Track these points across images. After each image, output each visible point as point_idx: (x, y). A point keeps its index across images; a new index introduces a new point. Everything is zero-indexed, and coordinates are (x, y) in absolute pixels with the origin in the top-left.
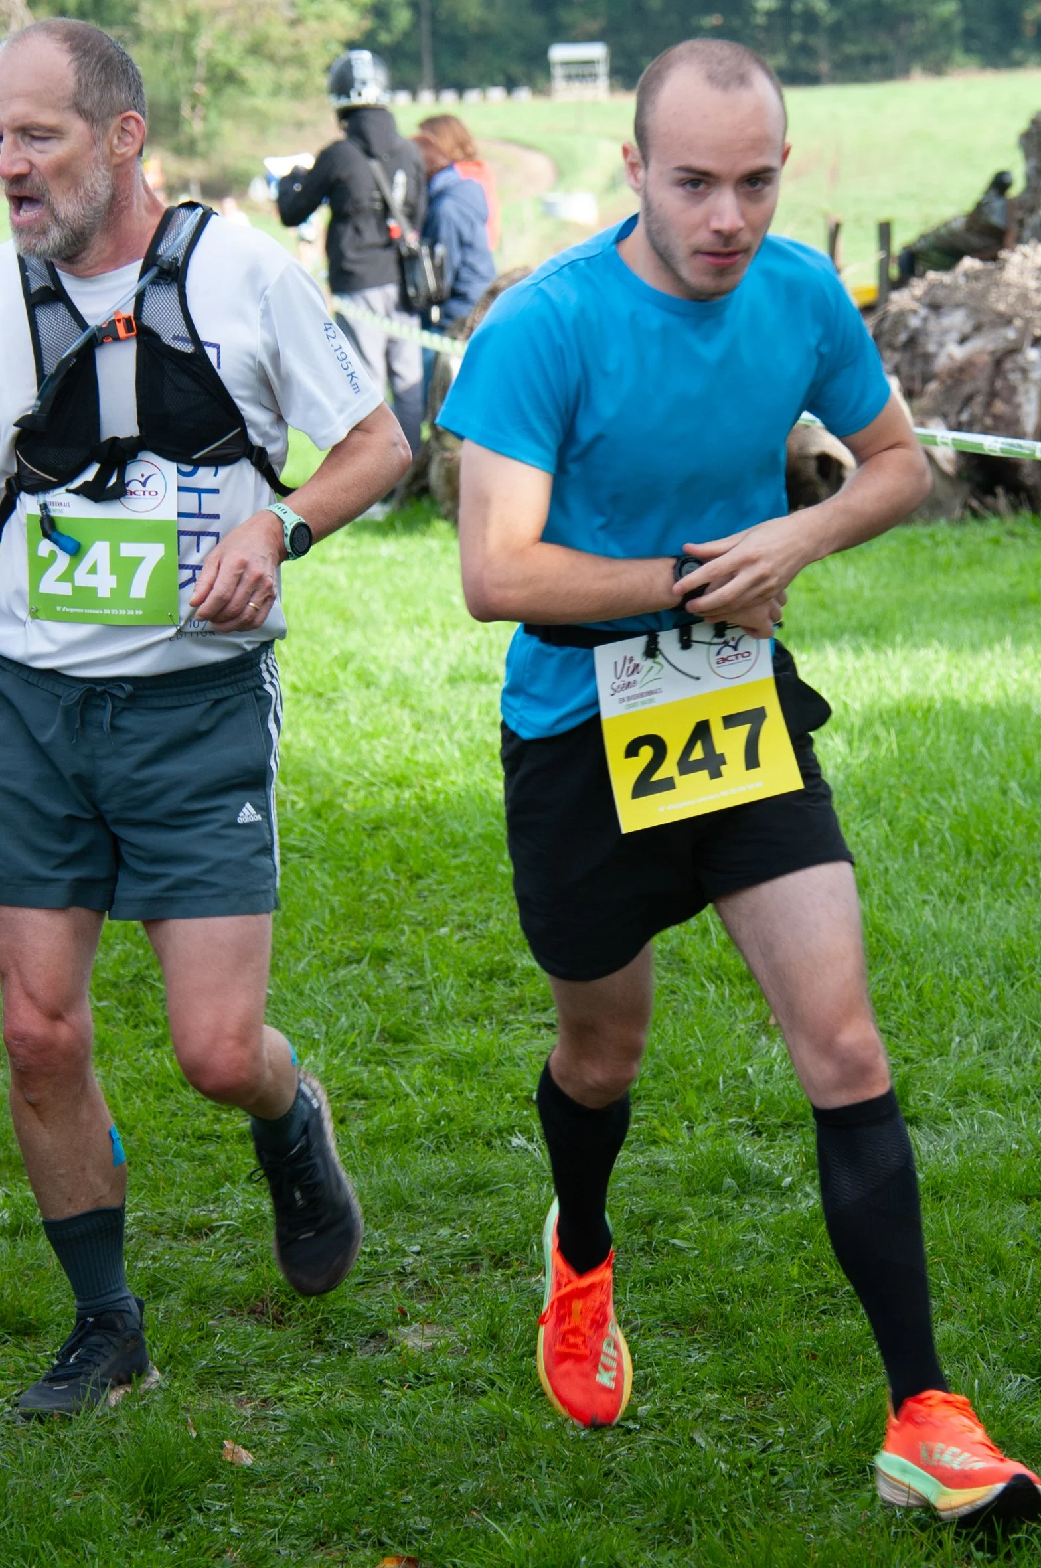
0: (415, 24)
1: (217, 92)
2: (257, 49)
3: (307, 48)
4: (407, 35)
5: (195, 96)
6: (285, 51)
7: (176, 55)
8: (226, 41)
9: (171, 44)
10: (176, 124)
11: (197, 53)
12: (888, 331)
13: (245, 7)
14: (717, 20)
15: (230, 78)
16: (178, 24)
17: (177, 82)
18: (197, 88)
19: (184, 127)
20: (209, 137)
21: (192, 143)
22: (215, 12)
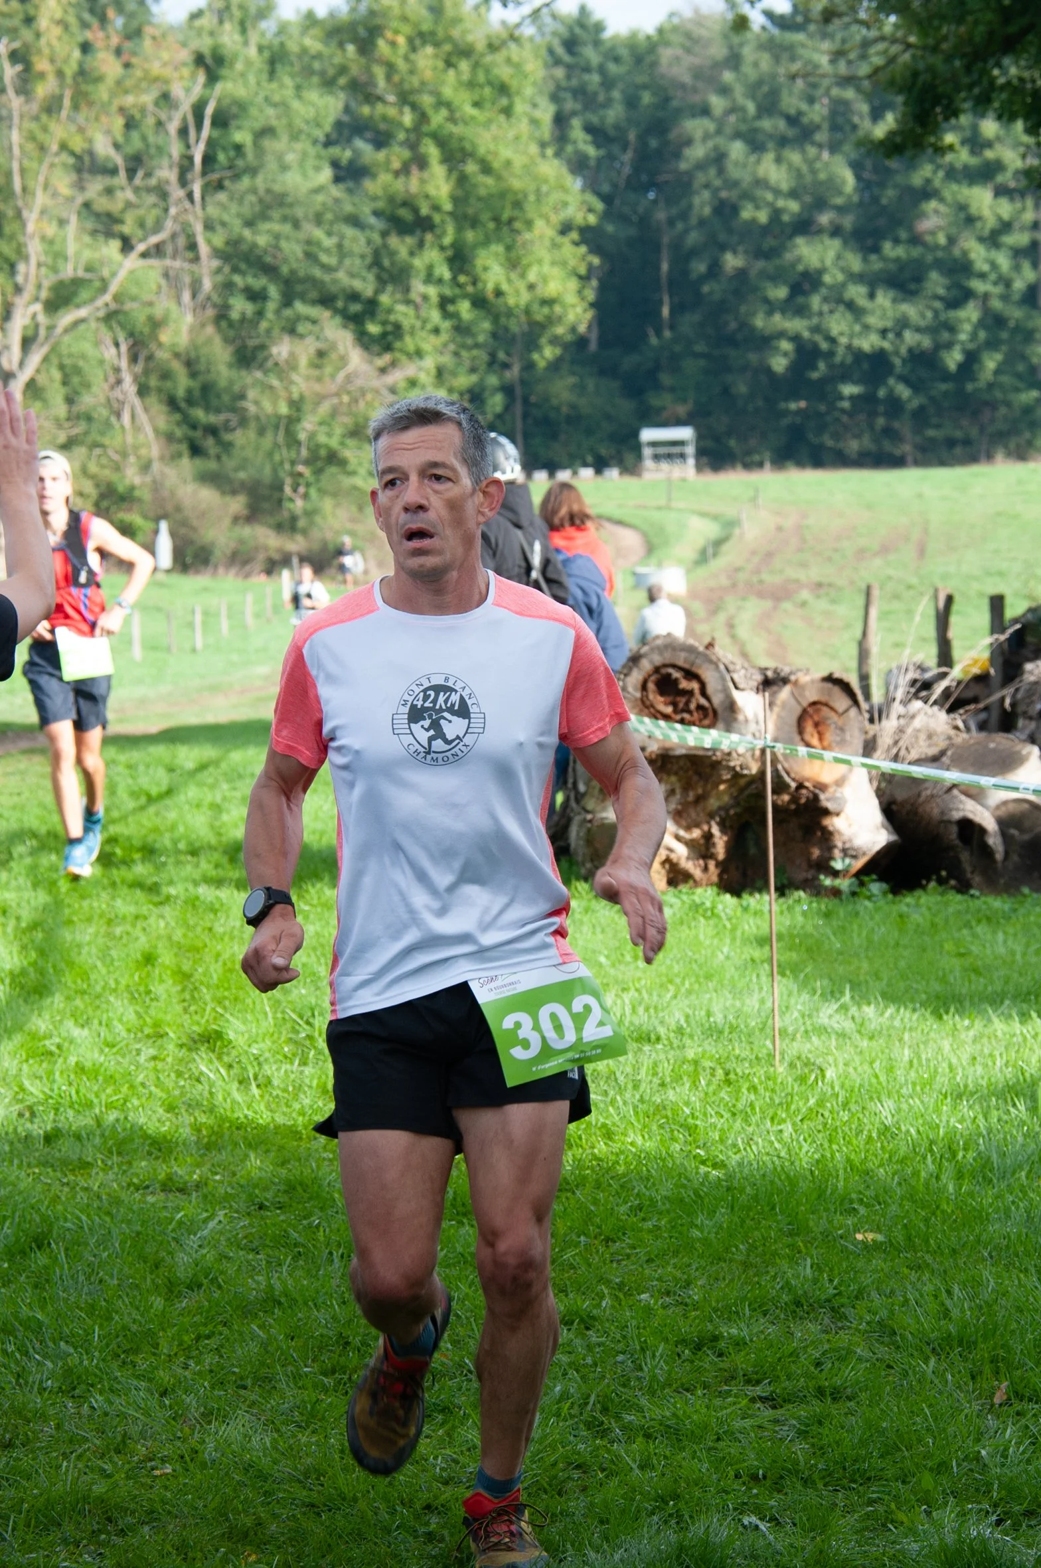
0: (509, 407)
1: (318, 472)
4: (499, 417)
5: (297, 476)
7: (281, 438)
8: (329, 425)
9: (277, 427)
10: (280, 502)
11: (302, 436)
12: (1023, 699)
13: (349, 393)
14: (803, 404)
15: (333, 458)
16: (284, 409)
17: (282, 463)
18: (301, 468)
19: (287, 505)
20: (310, 514)
21: (294, 519)
22: (320, 398)
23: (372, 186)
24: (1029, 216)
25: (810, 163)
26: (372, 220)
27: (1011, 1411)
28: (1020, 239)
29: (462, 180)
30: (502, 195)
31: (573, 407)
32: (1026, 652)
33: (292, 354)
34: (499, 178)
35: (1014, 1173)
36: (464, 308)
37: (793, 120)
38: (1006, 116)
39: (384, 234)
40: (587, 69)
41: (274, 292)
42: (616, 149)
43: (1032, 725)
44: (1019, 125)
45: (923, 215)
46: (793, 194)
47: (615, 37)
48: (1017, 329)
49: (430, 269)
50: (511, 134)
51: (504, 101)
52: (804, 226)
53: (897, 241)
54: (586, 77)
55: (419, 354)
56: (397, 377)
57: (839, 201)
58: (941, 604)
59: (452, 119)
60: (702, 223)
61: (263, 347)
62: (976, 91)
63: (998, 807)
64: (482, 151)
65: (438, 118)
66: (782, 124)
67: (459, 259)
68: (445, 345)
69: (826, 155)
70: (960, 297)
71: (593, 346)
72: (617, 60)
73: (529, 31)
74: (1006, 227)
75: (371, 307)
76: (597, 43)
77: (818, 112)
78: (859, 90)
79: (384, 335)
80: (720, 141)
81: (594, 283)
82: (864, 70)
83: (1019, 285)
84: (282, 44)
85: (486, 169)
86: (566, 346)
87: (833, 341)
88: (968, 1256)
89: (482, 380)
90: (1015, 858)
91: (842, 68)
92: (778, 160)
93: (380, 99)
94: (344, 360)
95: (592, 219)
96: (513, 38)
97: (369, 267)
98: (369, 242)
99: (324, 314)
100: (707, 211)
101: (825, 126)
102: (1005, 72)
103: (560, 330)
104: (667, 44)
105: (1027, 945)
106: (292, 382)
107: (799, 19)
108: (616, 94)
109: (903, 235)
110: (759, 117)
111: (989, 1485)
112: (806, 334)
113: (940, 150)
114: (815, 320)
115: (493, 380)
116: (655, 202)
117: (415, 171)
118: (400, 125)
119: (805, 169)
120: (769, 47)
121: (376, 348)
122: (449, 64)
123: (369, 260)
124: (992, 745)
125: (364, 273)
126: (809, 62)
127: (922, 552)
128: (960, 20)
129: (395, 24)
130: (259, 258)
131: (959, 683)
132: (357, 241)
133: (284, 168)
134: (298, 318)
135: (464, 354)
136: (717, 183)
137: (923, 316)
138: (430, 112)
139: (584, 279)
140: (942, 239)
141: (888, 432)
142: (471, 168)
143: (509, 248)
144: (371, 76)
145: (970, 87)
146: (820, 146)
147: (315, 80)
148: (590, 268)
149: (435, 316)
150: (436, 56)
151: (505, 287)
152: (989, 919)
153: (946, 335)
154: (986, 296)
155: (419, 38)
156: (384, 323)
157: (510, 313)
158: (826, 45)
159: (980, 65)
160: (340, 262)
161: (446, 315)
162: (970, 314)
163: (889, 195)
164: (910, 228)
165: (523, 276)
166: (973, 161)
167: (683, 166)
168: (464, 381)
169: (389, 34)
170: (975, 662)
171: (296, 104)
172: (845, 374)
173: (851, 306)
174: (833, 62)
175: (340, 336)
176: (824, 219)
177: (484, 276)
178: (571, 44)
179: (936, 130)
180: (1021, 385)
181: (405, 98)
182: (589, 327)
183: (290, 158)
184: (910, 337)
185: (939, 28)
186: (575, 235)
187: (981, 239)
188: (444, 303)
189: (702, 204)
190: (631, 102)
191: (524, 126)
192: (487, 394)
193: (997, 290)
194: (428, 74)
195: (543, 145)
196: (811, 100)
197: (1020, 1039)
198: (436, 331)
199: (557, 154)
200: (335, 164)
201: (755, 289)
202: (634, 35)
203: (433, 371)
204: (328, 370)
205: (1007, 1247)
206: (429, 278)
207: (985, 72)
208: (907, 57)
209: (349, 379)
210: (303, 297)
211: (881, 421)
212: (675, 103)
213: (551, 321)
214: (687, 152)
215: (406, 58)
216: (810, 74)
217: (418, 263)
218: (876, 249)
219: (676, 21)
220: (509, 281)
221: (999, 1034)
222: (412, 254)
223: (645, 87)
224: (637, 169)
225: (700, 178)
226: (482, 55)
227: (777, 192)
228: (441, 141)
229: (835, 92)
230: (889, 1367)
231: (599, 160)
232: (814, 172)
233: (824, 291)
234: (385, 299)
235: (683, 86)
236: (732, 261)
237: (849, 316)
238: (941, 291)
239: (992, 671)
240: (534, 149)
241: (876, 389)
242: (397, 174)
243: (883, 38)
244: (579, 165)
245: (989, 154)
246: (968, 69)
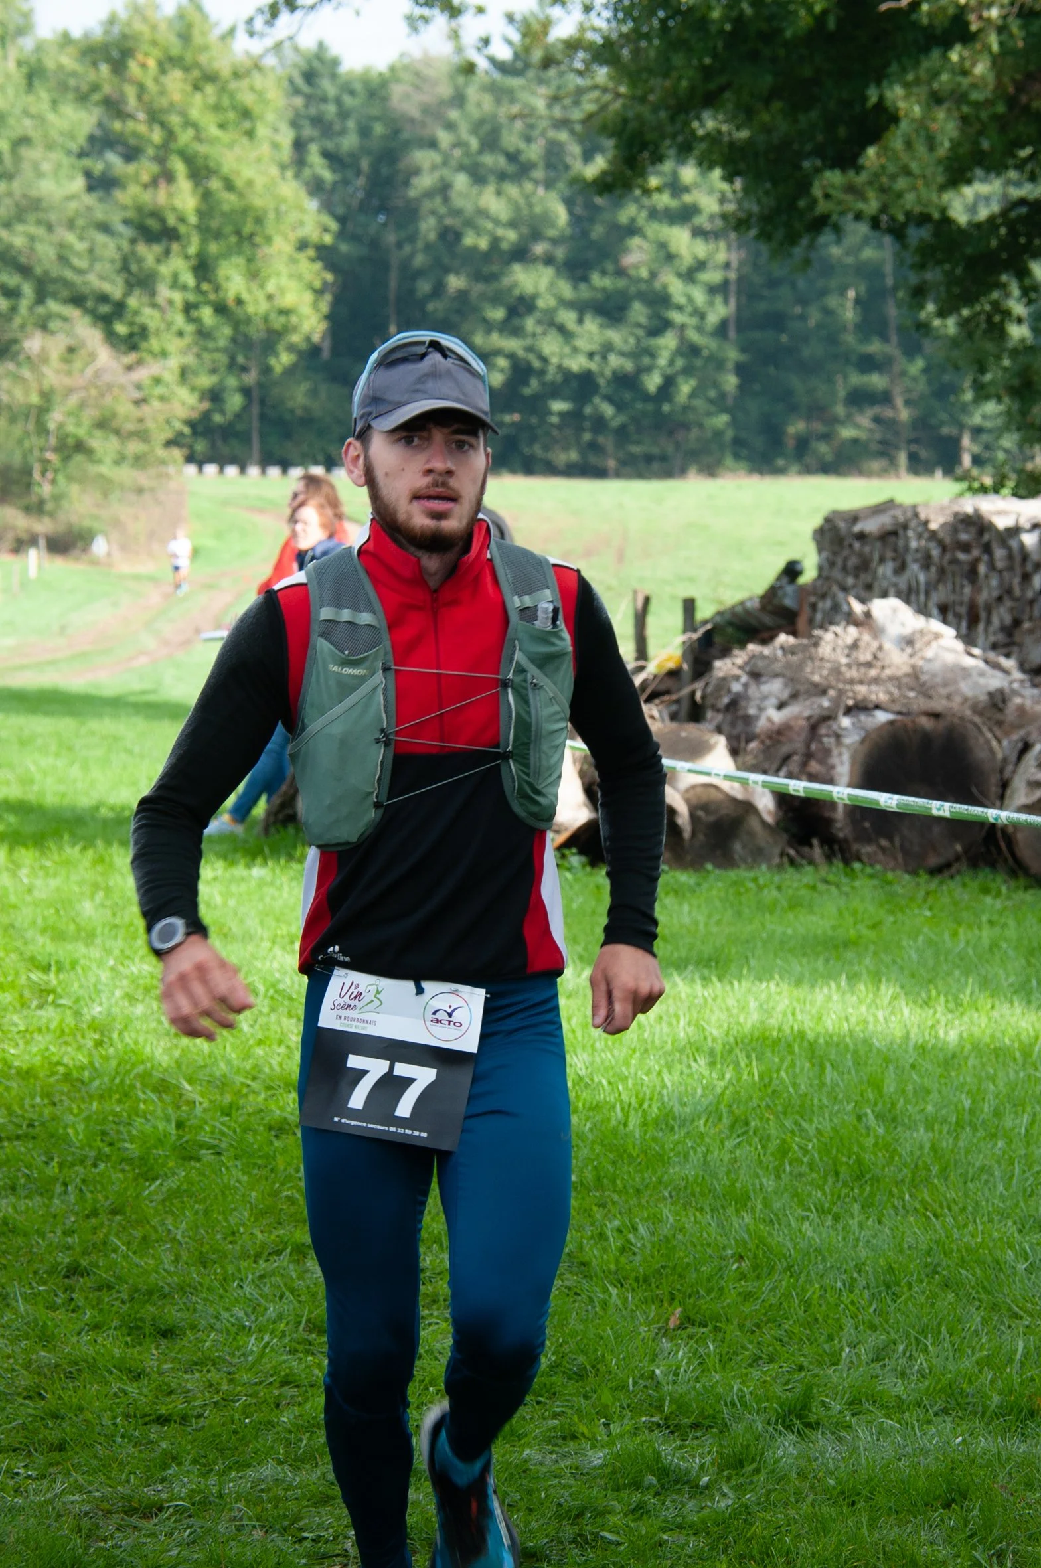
0: (246, 408)
1: (66, 459)
2: (103, 424)
3: (150, 425)
4: (238, 416)
5: (45, 462)
6: (130, 426)
7: (31, 426)
8: (77, 416)
9: (27, 416)
10: (28, 485)
11: (52, 426)
12: (712, 694)
13: (97, 387)
14: (516, 417)
15: (80, 447)
16: (35, 399)
17: (31, 451)
18: (49, 455)
19: (36, 489)
20: (58, 498)
21: (41, 502)
22: (70, 391)
23: (120, 196)
24: (721, 256)
25: (527, 197)
26: (121, 228)
27: (684, 1334)
28: (713, 276)
29: (207, 195)
30: (245, 211)
31: (306, 409)
32: (714, 651)
33: (43, 349)
34: (241, 195)
35: (693, 1121)
36: (207, 314)
37: (512, 157)
38: (706, 164)
39: (133, 241)
40: (324, 99)
41: (28, 290)
42: (350, 174)
43: (719, 717)
44: (717, 173)
45: (626, 250)
46: (512, 224)
47: (351, 72)
48: (711, 358)
49: (175, 276)
50: (253, 155)
51: (247, 125)
52: (520, 254)
53: (604, 273)
54: (323, 107)
55: (164, 354)
56: (143, 375)
57: (552, 233)
58: (640, 604)
59: (198, 138)
60: (428, 247)
61: (15, 341)
62: (680, 139)
63: (687, 790)
64: (225, 169)
65: (185, 137)
66: (502, 161)
67: (203, 268)
68: (189, 347)
69: (541, 191)
70: (660, 326)
71: (326, 354)
72: (352, 93)
73: (270, 61)
74: (701, 265)
75: (119, 309)
76: (334, 76)
77: (534, 152)
78: (572, 132)
79: (131, 335)
80: (445, 172)
81: (328, 297)
82: (577, 115)
83: (713, 319)
84: (39, 61)
85: (229, 186)
86: (301, 354)
87: (544, 360)
88: (651, 1196)
89: (221, 381)
90: (701, 837)
91: (557, 112)
92: (499, 193)
93: (131, 116)
94: (92, 357)
95: (328, 239)
96: (257, 66)
97: (119, 272)
98: (119, 248)
99: (73, 312)
100: (432, 236)
101: (541, 164)
102: (703, 125)
103: (295, 338)
104: (398, 81)
105: (710, 916)
106: (43, 375)
107: (519, 65)
108: (351, 124)
109: (610, 267)
110: (481, 152)
111: (661, 1401)
112: (521, 353)
113: (647, 192)
114: (529, 341)
115: (232, 382)
116: (385, 225)
117: (163, 185)
118: (150, 142)
119: (522, 201)
120: (493, 88)
121: (123, 348)
122: (197, 87)
123: (118, 265)
124: (684, 734)
125: (113, 276)
126: (526, 105)
127: (621, 557)
128: (666, 75)
129: (145, 47)
130: (14, 258)
131: (655, 676)
132: (109, 247)
133: (40, 175)
134: (50, 316)
135: (206, 356)
136: (443, 210)
137: (626, 341)
138: (177, 129)
139: (319, 293)
140: (644, 273)
141: (593, 447)
142: (215, 184)
143: (250, 260)
144: (123, 95)
145: (674, 136)
146: (537, 182)
147: (71, 96)
148: (325, 284)
149: (179, 320)
150: (185, 80)
151: (245, 296)
152: (676, 892)
153: (646, 361)
154: (683, 327)
155: (168, 62)
156: (131, 324)
157: (248, 320)
158: (543, 90)
159: (682, 117)
160: (91, 265)
161: (190, 319)
162: (668, 342)
163: (598, 231)
164: (616, 261)
165: (262, 286)
166: (673, 204)
167: (412, 193)
168: (206, 381)
169: (140, 57)
170: (670, 658)
171: (51, 117)
172: (555, 392)
173: (562, 329)
174: (550, 106)
175: (90, 334)
176: (539, 249)
177: (224, 284)
178: (310, 76)
179: (643, 174)
180: (713, 409)
181: (155, 117)
182: (323, 338)
183: (46, 167)
184: (614, 361)
185: (646, 81)
186: (311, 252)
187: (679, 275)
188: (188, 308)
189: (428, 227)
190: (364, 132)
191: (265, 149)
192: (226, 395)
193: (693, 321)
194: (176, 97)
195: (283, 167)
196: (529, 139)
197: (702, 1001)
198: (180, 334)
199: (297, 176)
200: (88, 174)
201: (476, 310)
202: (367, 71)
203: (177, 371)
204: (78, 365)
205: (686, 1188)
206: (175, 284)
207: (687, 124)
208: (618, 105)
209: (97, 374)
210: (55, 296)
211: (587, 437)
212: (405, 135)
213: (287, 330)
214: (415, 181)
215: (156, 80)
216: (527, 114)
217: (165, 270)
218: (585, 279)
219: (406, 61)
220: (249, 291)
221: (683, 996)
222: (158, 261)
223: (377, 119)
224: (369, 194)
225: (427, 205)
226: (227, 82)
227: (497, 222)
228: (189, 159)
229: (552, 134)
230: (576, 1294)
231: (335, 183)
232: (530, 205)
233: (538, 314)
234: (133, 302)
235: (412, 121)
236: (455, 282)
237: (560, 339)
238: (643, 320)
239: (685, 667)
240: (274, 171)
241: (583, 406)
242: (146, 186)
243: (595, 87)
244: (316, 187)
245: (687, 198)
246: (672, 119)
